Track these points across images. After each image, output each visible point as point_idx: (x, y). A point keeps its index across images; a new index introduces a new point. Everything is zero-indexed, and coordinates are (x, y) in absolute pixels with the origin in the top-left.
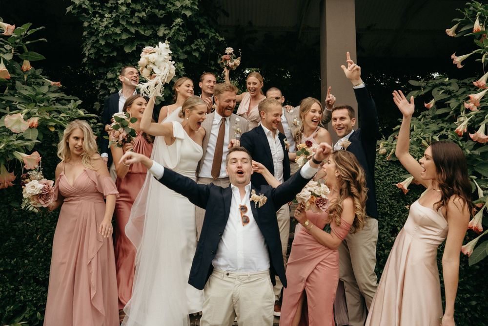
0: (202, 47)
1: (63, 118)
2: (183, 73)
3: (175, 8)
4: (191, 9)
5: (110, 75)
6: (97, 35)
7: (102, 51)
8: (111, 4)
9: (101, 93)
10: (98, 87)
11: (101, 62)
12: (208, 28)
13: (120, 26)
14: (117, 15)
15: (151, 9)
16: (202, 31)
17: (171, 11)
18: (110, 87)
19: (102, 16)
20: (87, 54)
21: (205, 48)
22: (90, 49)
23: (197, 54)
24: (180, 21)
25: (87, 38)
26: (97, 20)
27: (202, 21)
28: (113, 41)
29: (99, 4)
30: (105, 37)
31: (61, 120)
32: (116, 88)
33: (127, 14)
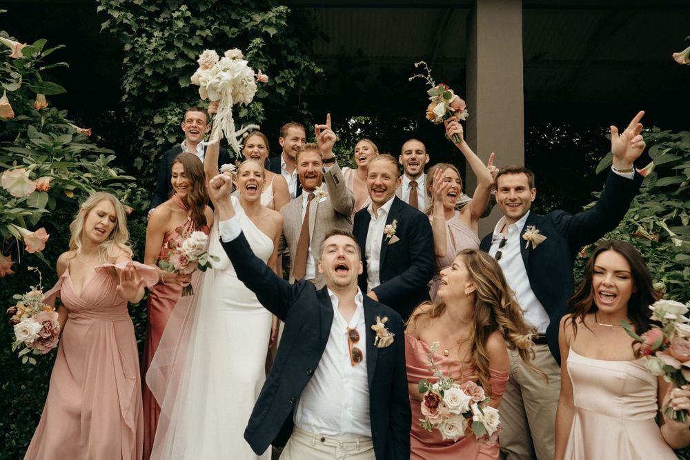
0: (290, 81)
1: (87, 181)
2: (262, 118)
3: (252, 23)
4: (277, 26)
5: (158, 120)
6: (142, 62)
7: (149, 85)
8: (164, 19)
9: (144, 145)
10: (141, 136)
11: (146, 100)
12: (301, 54)
13: (174, 49)
14: (170, 34)
15: (219, 25)
16: (290, 58)
17: (247, 28)
18: (157, 136)
19: (150, 36)
20: (127, 90)
22: (131, 83)
23: (282, 92)
24: (259, 42)
25: (129, 67)
26: (143, 40)
27: (291, 44)
28: (164, 71)
29: (147, 18)
30: (153, 65)
31: (84, 182)
32: (165, 137)
33: (185, 32)
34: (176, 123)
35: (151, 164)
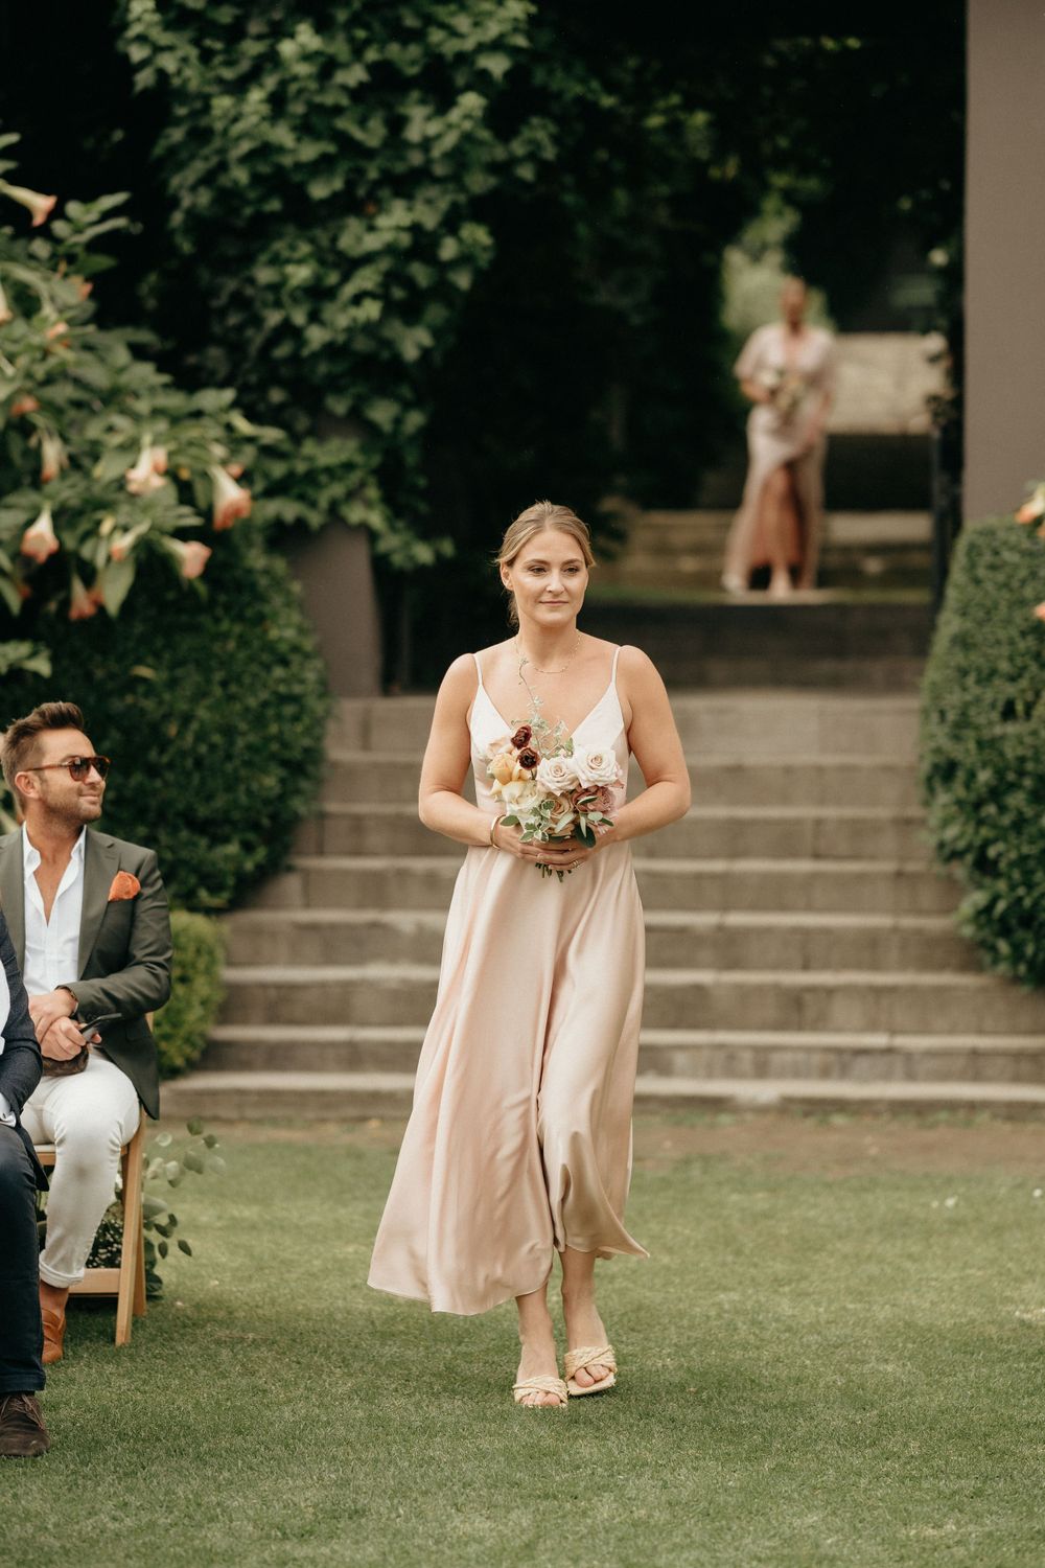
0: (546, 146)
3: (457, 44)
4: (507, 49)
7: (239, 195)
9: (230, 321)
11: (233, 225)
13: (287, 119)
21: (556, 151)
23: (526, 172)
34: (306, 279)
35: (247, 365)
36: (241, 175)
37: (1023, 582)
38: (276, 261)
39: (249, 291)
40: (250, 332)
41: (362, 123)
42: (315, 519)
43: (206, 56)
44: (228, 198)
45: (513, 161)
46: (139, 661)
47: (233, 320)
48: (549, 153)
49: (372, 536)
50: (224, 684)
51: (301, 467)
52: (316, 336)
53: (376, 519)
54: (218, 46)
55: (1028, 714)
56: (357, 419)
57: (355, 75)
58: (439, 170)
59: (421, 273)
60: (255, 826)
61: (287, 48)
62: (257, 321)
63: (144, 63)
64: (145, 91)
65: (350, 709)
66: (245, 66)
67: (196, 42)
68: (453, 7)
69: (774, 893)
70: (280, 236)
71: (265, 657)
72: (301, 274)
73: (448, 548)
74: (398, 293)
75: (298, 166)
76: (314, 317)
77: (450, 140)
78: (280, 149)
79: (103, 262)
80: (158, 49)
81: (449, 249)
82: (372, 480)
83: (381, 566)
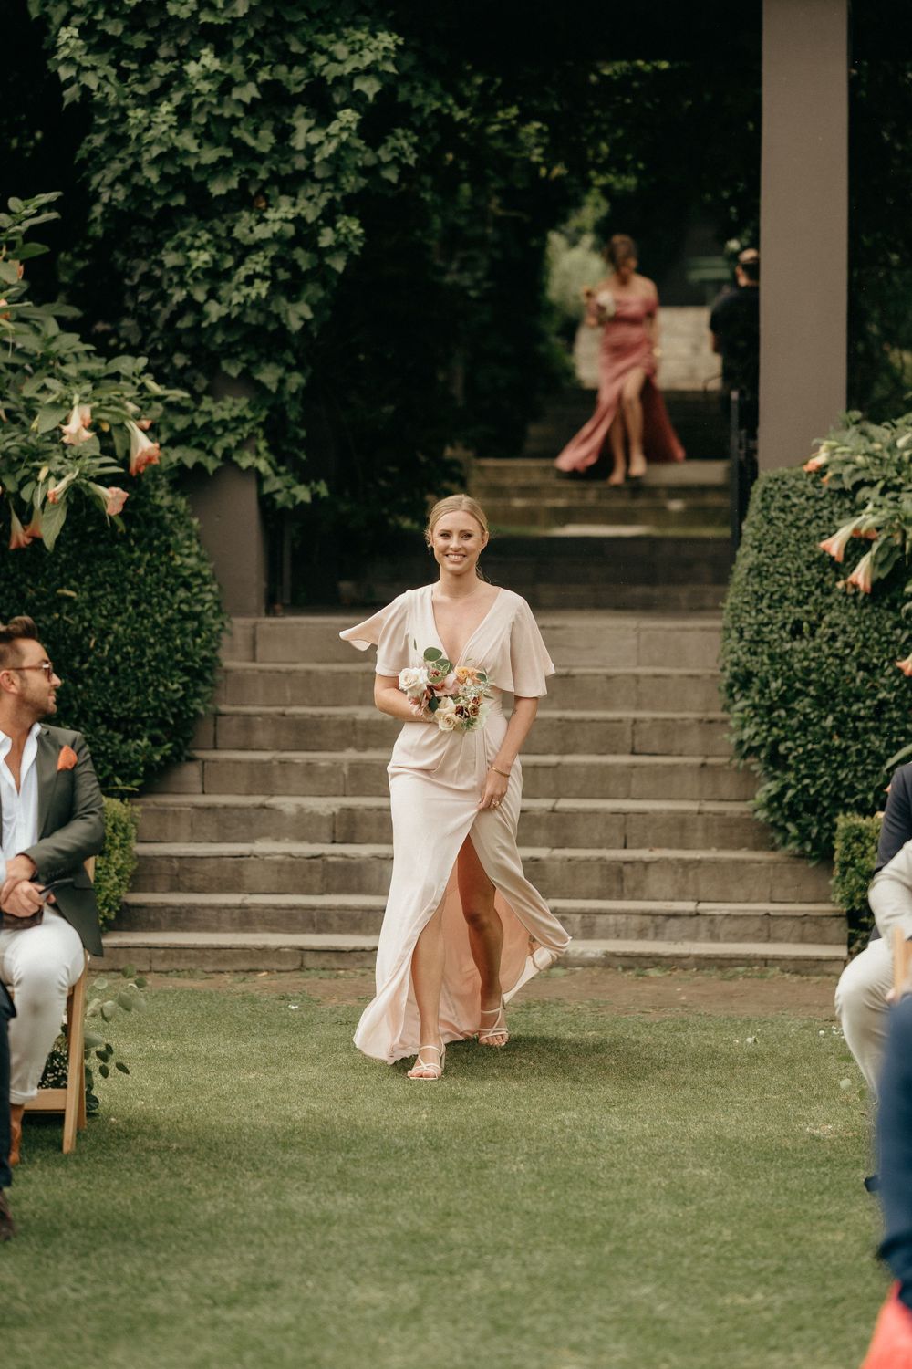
0: (408, 154)
3: (334, 69)
4: (381, 76)
5: (171, 258)
6: (139, 154)
7: (152, 192)
8: (166, 60)
9: (141, 298)
14: (183, 98)
15: (271, 71)
17: (324, 75)
20: (105, 198)
21: (415, 156)
22: (112, 185)
23: (391, 175)
24: (351, 118)
26: (137, 115)
28: (179, 170)
30: (160, 161)
33: (210, 95)
34: (206, 262)
35: (155, 334)
36: (153, 175)
37: (809, 522)
38: (180, 247)
39: (158, 273)
40: (158, 306)
41: (255, 132)
42: (211, 465)
43: (123, 75)
44: (140, 194)
45: (381, 165)
46: (64, 584)
47: (143, 297)
48: (411, 160)
49: (260, 479)
50: (136, 604)
51: (200, 421)
52: (215, 311)
53: (262, 465)
54: (134, 66)
55: (813, 634)
56: (248, 381)
57: (249, 92)
58: (319, 173)
59: (303, 258)
60: (163, 724)
61: (192, 69)
62: (164, 297)
63: (71, 81)
64: (73, 104)
65: (240, 625)
66: (156, 82)
67: (115, 64)
68: (332, 36)
69: (598, 783)
70: (184, 227)
71: (170, 581)
72: (202, 258)
73: (323, 489)
74: (283, 275)
75: (199, 167)
76: (212, 295)
77: (329, 149)
78: (186, 153)
79: (38, 249)
80: (82, 69)
81: (327, 238)
82: (260, 432)
83: (266, 502)
